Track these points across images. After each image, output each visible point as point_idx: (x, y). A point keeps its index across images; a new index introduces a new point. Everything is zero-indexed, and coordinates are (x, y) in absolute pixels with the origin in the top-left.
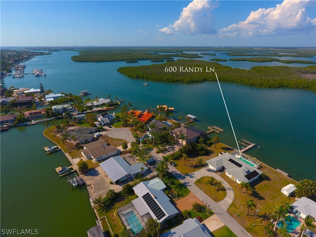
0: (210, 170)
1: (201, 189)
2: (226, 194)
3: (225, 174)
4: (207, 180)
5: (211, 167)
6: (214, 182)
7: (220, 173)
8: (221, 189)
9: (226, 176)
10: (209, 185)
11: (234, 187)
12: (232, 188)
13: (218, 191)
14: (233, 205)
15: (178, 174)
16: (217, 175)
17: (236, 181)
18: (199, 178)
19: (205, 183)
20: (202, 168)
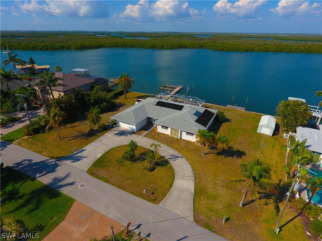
0: (123, 133)
1: (107, 182)
2: (172, 170)
3: (155, 131)
4: (120, 155)
5: (124, 126)
6: (137, 153)
7: (145, 133)
8: (158, 164)
9: (159, 134)
10: (128, 163)
11: (183, 149)
12: (180, 152)
13: (152, 170)
14: (199, 192)
15: (36, 164)
16: (140, 137)
17: (181, 138)
18: (100, 155)
19: (117, 161)
20: (104, 133)
